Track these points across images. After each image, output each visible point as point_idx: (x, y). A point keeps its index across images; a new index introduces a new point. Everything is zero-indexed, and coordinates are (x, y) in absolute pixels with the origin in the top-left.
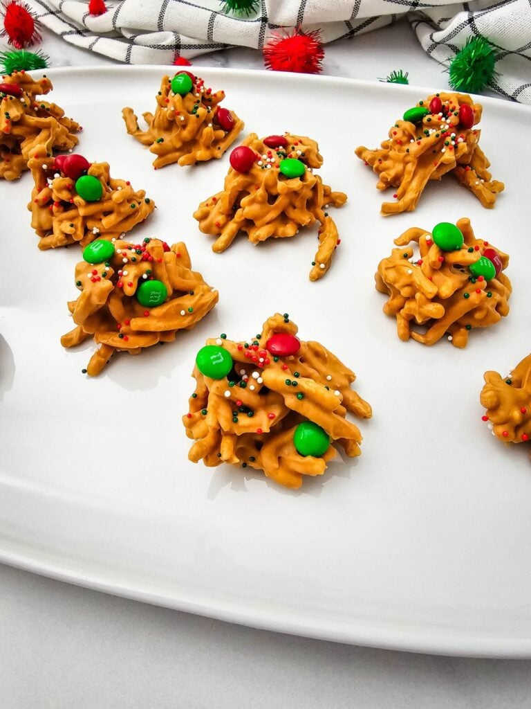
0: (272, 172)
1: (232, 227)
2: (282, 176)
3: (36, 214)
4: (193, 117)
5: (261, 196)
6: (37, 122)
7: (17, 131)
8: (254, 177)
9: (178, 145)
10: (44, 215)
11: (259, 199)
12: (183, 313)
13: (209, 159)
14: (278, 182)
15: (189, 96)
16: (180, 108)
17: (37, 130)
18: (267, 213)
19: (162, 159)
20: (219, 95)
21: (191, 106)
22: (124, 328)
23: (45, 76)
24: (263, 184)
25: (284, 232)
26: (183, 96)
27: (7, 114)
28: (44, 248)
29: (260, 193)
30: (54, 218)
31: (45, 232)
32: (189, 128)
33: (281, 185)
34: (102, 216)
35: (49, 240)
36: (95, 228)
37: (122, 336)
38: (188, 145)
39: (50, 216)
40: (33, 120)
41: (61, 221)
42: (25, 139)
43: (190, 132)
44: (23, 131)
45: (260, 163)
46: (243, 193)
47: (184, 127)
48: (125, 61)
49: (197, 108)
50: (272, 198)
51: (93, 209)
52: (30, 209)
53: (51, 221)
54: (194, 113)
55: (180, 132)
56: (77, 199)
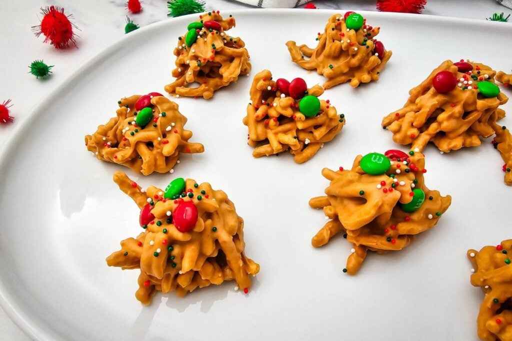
0: (473, 92)
1: (425, 137)
2: (481, 96)
3: (253, 128)
4: (364, 48)
5: (459, 112)
6: (234, 52)
7: (218, 59)
8: (454, 97)
9: (346, 70)
10: (260, 128)
11: (457, 115)
12: (430, 216)
13: (369, 81)
14: (478, 100)
15: (361, 31)
16: (354, 40)
17: (231, 59)
18: (461, 127)
19: (331, 82)
20: (376, 31)
21: (362, 39)
22: (391, 232)
23: (231, 16)
24: (462, 103)
25: (471, 143)
26: (357, 30)
27: (213, 45)
28: (259, 156)
29: (458, 109)
30: (269, 131)
31: (259, 142)
32: (358, 57)
33: (481, 103)
34: (313, 130)
35: (263, 149)
36: (307, 140)
37: (389, 239)
38: (353, 70)
39: (265, 129)
40: (229, 50)
41: (276, 134)
42: (221, 66)
43: (358, 60)
44: (222, 59)
45: (460, 84)
46: (440, 109)
47: (354, 56)
48: (257, 5)
49: (366, 41)
50: (466, 114)
51: (311, 123)
52: (246, 123)
53: (266, 133)
54: (365, 45)
55: (350, 59)
56: (299, 115)
